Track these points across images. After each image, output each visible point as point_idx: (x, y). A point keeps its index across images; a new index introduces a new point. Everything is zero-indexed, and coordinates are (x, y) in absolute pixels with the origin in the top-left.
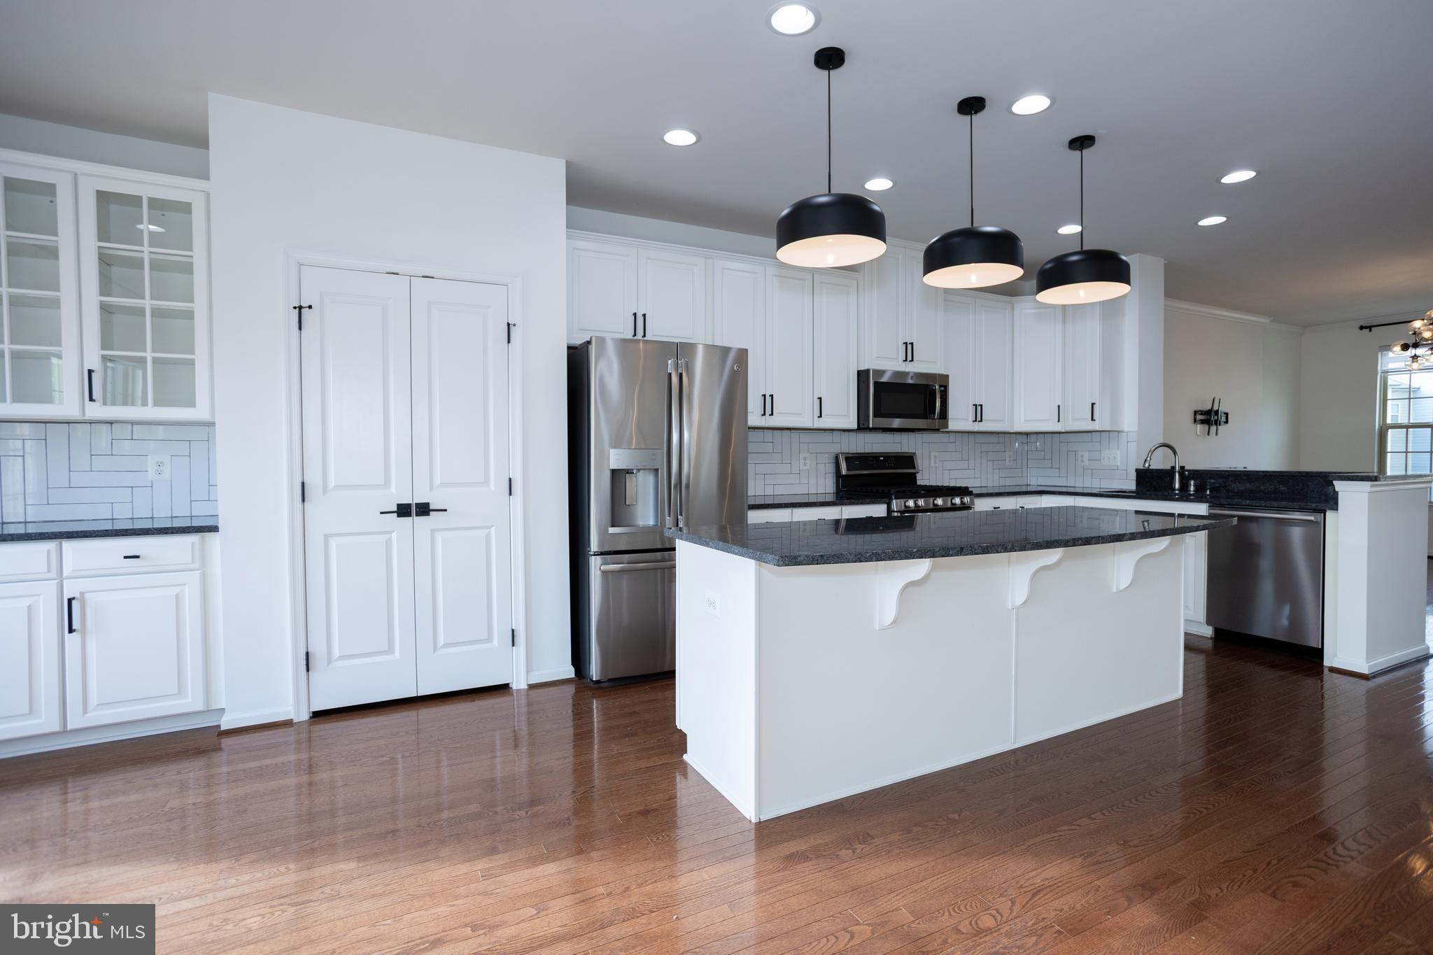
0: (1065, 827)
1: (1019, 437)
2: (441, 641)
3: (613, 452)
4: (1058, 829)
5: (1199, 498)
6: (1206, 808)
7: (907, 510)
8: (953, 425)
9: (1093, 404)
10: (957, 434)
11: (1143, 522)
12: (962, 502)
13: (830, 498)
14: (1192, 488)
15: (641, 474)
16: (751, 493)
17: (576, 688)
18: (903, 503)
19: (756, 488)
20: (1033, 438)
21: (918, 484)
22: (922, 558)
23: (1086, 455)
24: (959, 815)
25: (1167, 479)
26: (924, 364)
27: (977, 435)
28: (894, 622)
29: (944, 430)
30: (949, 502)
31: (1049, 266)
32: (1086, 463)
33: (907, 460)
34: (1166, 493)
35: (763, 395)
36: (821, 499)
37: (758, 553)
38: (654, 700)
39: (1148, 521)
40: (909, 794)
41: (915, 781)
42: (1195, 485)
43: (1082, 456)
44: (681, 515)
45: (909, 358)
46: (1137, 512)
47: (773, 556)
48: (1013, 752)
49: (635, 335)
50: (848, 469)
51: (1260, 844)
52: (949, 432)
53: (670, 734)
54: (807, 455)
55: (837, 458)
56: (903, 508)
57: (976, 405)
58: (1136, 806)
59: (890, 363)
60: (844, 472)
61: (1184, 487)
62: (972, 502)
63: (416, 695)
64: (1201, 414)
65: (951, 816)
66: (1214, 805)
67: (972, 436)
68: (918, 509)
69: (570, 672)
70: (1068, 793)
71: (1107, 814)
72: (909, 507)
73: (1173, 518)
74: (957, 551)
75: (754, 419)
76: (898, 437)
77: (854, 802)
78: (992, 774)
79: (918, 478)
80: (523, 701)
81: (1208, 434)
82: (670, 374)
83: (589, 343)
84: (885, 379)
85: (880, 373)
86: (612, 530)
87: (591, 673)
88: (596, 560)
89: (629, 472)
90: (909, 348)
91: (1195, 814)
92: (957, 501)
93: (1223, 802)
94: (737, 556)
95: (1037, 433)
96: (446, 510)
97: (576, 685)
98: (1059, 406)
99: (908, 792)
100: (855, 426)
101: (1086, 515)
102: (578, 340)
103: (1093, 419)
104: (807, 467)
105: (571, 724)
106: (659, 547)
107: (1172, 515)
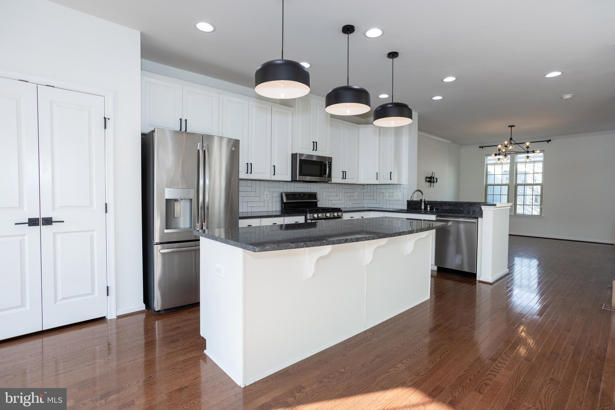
0: (392, 370)
1: (360, 186)
2: (60, 296)
3: (167, 190)
4: (389, 371)
5: (431, 213)
6: (447, 351)
7: (314, 219)
8: (334, 180)
9: (391, 173)
10: (335, 184)
11: (410, 223)
12: (338, 215)
13: (278, 213)
14: (429, 209)
15: (182, 202)
16: (240, 211)
17: (146, 315)
18: (312, 215)
19: (243, 209)
20: (366, 186)
21: (318, 206)
22: (328, 245)
23: (387, 194)
24: (344, 370)
25: (419, 205)
26: (321, 152)
27: (343, 185)
28: (313, 276)
29: (330, 182)
30: (332, 215)
31: (379, 109)
32: (387, 198)
33: (313, 196)
34: (419, 211)
35: (247, 164)
36: (274, 214)
37: (244, 245)
38: (189, 319)
39: (412, 222)
40: (320, 361)
41: (323, 353)
42: (430, 208)
43: (386, 195)
44: (205, 223)
45: (315, 149)
46: (407, 219)
47: (252, 246)
48: (365, 332)
49: (181, 130)
50: (287, 199)
51: (470, 366)
52: (331, 183)
53: (197, 338)
54: (268, 193)
55: (282, 194)
56: (312, 218)
57: (343, 172)
58: (420, 354)
59: (306, 150)
60: (285, 201)
61: (426, 208)
62: (342, 215)
63: (41, 330)
64: (428, 178)
65: (341, 370)
66: (449, 349)
67: (341, 185)
68: (319, 219)
69: (143, 307)
70: (391, 351)
71: (409, 360)
72: (315, 217)
73: (421, 221)
74: (345, 241)
75: (243, 175)
76: (309, 185)
77: (293, 368)
78: (357, 345)
79: (318, 204)
80: (114, 326)
81: (431, 186)
82: (199, 150)
83: (153, 131)
84: (303, 158)
85: (301, 155)
86: (166, 231)
87: (154, 307)
88: (157, 247)
89: (176, 200)
90: (315, 144)
91: (443, 355)
92: (336, 214)
93: (452, 347)
94: (232, 246)
95: (367, 185)
96: (63, 222)
97: (146, 314)
98: (377, 173)
99: (320, 359)
100: (290, 180)
101: (387, 220)
102: (147, 131)
103: (391, 179)
104: (268, 199)
105: (143, 337)
106: (193, 239)
107: (421, 220)
